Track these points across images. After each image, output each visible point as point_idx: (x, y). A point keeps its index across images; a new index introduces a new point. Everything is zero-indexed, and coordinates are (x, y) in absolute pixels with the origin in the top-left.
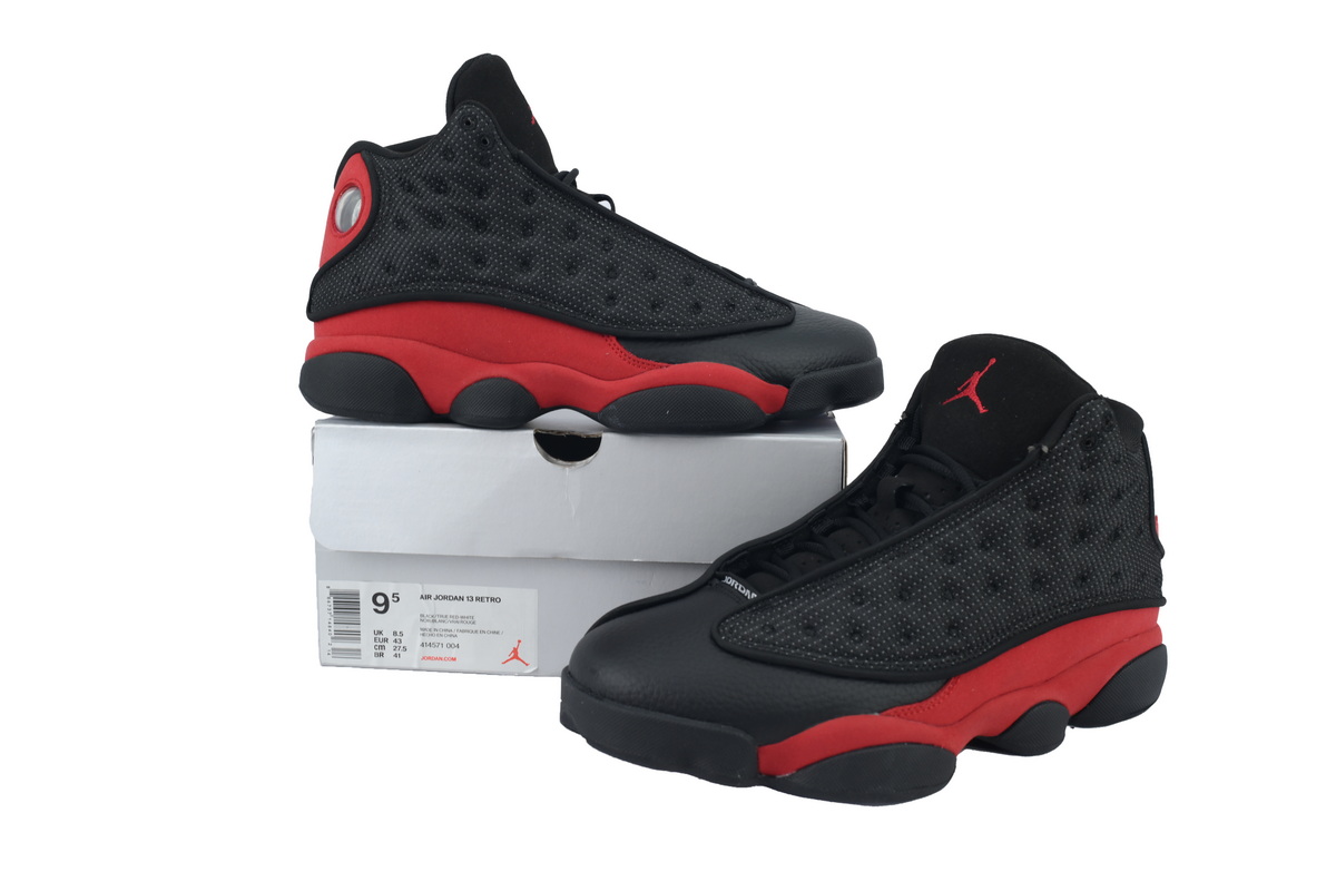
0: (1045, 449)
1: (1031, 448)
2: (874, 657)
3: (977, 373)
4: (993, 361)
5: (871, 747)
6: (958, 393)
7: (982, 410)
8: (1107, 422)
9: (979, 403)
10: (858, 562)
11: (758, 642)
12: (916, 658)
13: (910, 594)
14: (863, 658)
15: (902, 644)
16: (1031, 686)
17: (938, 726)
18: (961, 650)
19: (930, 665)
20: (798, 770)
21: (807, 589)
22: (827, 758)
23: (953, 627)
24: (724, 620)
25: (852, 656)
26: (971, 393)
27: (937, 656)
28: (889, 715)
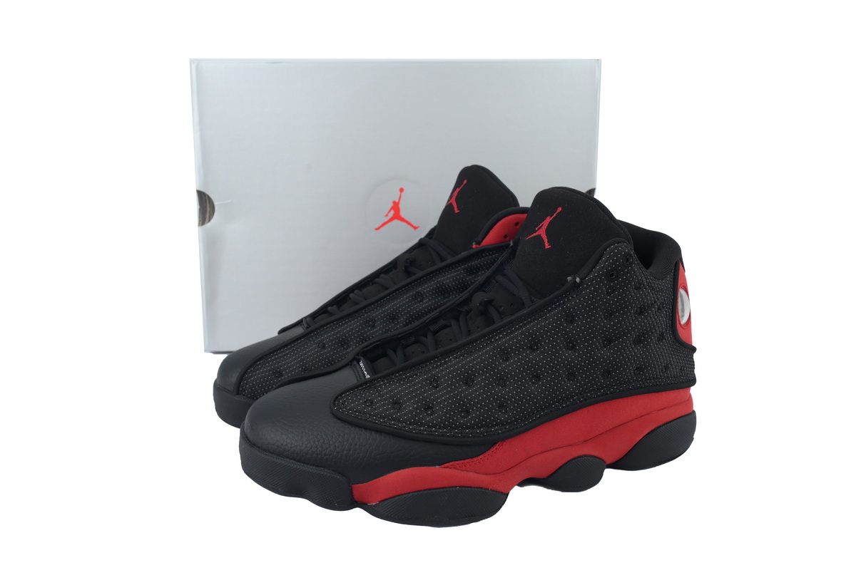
0: (578, 280)
1: (569, 278)
2: (440, 426)
3: (548, 217)
4: (560, 209)
5: (430, 489)
6: (536, 232)
7: (547, 246)
8: (628, 260)
9: (546, 240)
10: (437, 358)
11: (360, 412)
12: (471, 427)
13: (473, 381)
14: (432, 427)
15: (463, 417)
16: (571, 445)
17: (486, 474)
18: (507, 423)
19: (481, 432)
20: (380, 502)
21: (400, 375)
22: (398, 496)
23: (503, 406)
24: (340, 395)
25: (422, 425)
26: (542, 232)
27: (488, 426)
28: (447, 467)
